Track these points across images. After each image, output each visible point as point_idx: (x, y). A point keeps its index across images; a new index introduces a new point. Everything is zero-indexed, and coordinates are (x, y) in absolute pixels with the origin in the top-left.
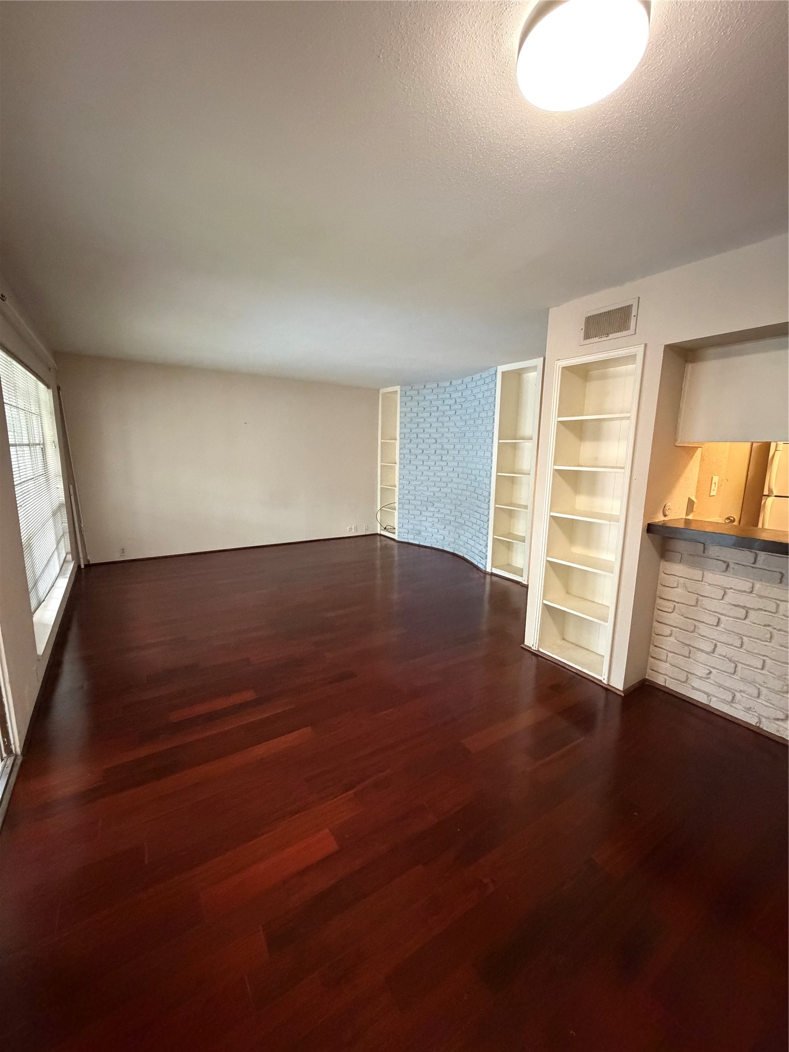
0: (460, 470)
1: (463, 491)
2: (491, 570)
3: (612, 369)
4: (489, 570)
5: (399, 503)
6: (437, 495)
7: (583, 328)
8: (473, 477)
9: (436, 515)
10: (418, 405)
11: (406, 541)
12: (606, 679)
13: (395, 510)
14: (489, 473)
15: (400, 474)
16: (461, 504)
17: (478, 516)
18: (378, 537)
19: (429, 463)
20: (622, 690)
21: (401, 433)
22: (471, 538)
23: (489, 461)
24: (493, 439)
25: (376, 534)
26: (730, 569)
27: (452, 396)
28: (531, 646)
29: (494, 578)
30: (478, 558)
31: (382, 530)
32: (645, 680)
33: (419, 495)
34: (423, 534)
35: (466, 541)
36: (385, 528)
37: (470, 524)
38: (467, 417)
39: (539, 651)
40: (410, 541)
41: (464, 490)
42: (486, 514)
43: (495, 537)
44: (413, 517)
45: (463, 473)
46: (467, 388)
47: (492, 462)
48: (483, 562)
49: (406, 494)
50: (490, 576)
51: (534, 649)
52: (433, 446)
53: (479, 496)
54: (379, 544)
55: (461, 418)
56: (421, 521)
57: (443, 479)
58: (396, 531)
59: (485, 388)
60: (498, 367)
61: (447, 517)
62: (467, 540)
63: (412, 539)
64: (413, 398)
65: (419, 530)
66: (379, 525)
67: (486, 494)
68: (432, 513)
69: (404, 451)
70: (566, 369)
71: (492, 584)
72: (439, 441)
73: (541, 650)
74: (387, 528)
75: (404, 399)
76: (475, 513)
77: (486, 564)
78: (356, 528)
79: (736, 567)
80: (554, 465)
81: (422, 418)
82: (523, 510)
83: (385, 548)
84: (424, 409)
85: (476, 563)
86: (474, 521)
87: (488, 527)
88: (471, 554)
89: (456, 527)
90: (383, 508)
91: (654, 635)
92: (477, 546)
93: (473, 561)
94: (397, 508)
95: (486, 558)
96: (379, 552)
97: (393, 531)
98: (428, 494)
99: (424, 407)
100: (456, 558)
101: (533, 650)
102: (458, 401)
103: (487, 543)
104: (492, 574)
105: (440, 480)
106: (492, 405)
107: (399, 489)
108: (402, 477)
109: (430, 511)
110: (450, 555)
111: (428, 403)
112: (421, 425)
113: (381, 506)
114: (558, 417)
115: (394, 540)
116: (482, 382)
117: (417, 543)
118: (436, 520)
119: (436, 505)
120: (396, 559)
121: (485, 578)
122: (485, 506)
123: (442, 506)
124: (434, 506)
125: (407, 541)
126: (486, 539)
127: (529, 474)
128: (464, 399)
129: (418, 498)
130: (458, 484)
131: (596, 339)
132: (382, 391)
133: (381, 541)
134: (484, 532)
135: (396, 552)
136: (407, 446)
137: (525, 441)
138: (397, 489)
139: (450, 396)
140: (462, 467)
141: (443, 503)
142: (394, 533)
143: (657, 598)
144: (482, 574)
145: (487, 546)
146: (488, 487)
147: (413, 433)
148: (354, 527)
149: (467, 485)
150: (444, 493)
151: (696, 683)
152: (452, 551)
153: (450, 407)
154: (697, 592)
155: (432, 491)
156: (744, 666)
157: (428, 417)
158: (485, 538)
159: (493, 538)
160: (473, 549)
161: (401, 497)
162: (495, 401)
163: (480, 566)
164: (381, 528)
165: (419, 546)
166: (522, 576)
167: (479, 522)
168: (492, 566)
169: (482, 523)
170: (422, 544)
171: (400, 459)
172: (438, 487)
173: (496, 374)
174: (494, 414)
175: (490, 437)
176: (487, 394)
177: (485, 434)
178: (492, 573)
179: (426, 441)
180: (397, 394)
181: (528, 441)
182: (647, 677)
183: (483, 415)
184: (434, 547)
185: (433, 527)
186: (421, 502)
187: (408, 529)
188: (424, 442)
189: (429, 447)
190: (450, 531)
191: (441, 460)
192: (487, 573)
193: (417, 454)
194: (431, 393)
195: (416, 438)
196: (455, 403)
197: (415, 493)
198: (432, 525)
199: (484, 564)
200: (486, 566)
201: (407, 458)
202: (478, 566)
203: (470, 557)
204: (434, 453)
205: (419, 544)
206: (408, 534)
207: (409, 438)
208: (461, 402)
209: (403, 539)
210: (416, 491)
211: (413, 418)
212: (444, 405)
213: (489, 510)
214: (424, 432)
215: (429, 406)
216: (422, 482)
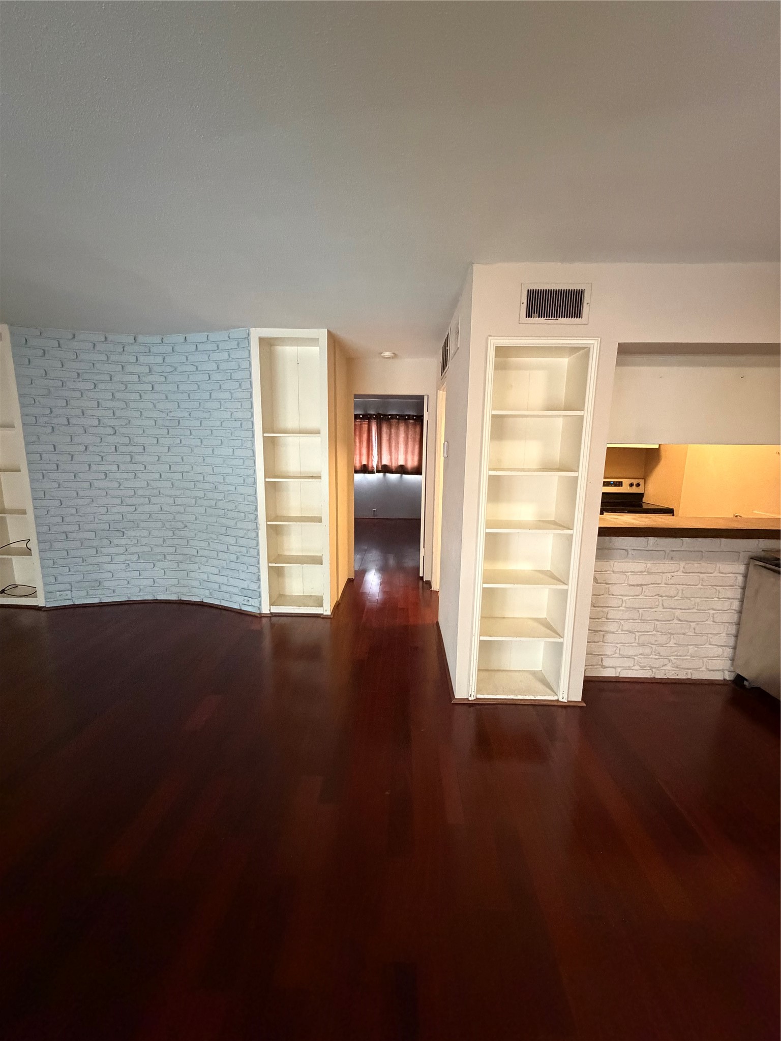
0: (176, 476)
1: (187, 507)
2: (270, 610)
3: (513, 359)
4: (265, 611)
5: (39, 542)
6: (129, 517)
7: (525, 302)
9: (132, 550)
10: (63, 366)
11: (69, 603)
12: (566, 697)
13: (32, 554)
14: (249, 480)
15: (34, 490)
17: (231, 540)
19: (103, 468)
20: (581, 700)
21: (24, 415)
22: (217, 573)
23: (249, 461)
24: (252, 432)
26: (630, 555)
27: (141, 361)
28: (467, 697)
30: (240, 599)
33: (91, 522)
34: (106, 584)
35: (206, 578)
36: (3, 592)
37: (211, 554)
38: (182, 397)
39: (477, 699)
40: (79, 602)
41: (190, 506)
42: (250, 536)
43: (269, 565)
44: (79, 560)
46: (173, 351)
47: (253, 463)
48: (253, 602)
49: (56, 524)
50: (268, 618)
51: (472, 699)
52: (110, 439)
56: (98, 564)
57: (140, 492)
58: (39, 591)
59: (220, 355)
60: (251, 329)
61: (157, 550)
62: (208, 577)
63: (83, 598)
64: (47, 353)
65: (96, 580)
67: (246, 508)
68: (124, 548)
69: (37, 448)
71: (272, 626)
72: (121, 430)
73: (479, 697)
75: (26, 352)
77: (260, 605)
79: (634, 553)
80: (489, 470)
81: (74, 390)
84: (79, 375)
85: (235, 606)
86: (221, 547)
87: (258, 554)
88: (220, 595)
89: (179, 562)
92: (235, 582)
93: (226, 604)
94: (36, 551)
95: (260, 596)
97: (27, 593)
98: (108, 518)
100: (185, 606)
102: (156, 369)
103: (259, 576)
105: (133, 494)
106: (245, 383)
107: (37, 517)
108: (40, 495)
109: (118, 546)
110: (171, 605)
111: (85, 366)
112: (73, 403)
115: (37, 608)
116: (210, 346)
117: (96, 601)
118: (134, 558)
119: (129, 533)
121: (261, 624)
122: (247, 525)
123: (144, 533)
124: (125, 537)
125: (71, 603)
126: (255, 571)
127: (320, 478)
128: (169, 369)
129: (85, 527)
130: (174, 497)
131: (542, 320)
134: (249, 560)
135: (45, 626)
136: (45, 438)
137: (289, 435)
138: (31, 517)
139: (137, 360)
140: (180, 472)
141: (146, 529)
142: (35, 596)
144: (254, 621)
145: (258, 579)
146: (251, 498)
147: (58, 416)
149: (196, 498)
150: (143, 513)
151: (608, 662)
152: (173, 597)
153: (139, 377)
154: (605, 582)
155: (118, 513)
156: (640, 634)
157: (88, 390)
158: (251, 569)
159: (268, 567)
161: (44, 529)
162: (251, 378)
163: (247, 609)
166: (321, 607)
167: (234, 549)
168: (272, 604)
169: (242, 549)
171: (30, 463)
172: (129, 505)
173: (248, 339)
174: (251, 396)
175: (245, 428)
176: (227, 366)
177: (232, 424)
178: (271, 613)
179: (91, 430)
180: (2, 340)
185: (127, 570)
186: (94, 533)
187: (69, 583)
188: (86, 432)
189: (100, 441)
190: (166, 569)
191: (131, 461)
192: (264, 615)
193: (72, 453)
194: (92, 348)
195: (66, 425)
196: (150, 372)
197: (77, 519)
198: (126, 566)
199: (257, 605)
200: (260, 607)
201: (50, 461)
202: (242, 609)
203: (219, 601)
204: (114, 451)
205: (102, 603)
206: (72, 591)
207: (48, 423)
208: (163, 372)
209: (60, 602)
210: (78, 516)
211: (52, 389)
212: (123, 373)
213: (257, 531)
214: (83, 415)
215: (90, 371)
216: (92, 499)
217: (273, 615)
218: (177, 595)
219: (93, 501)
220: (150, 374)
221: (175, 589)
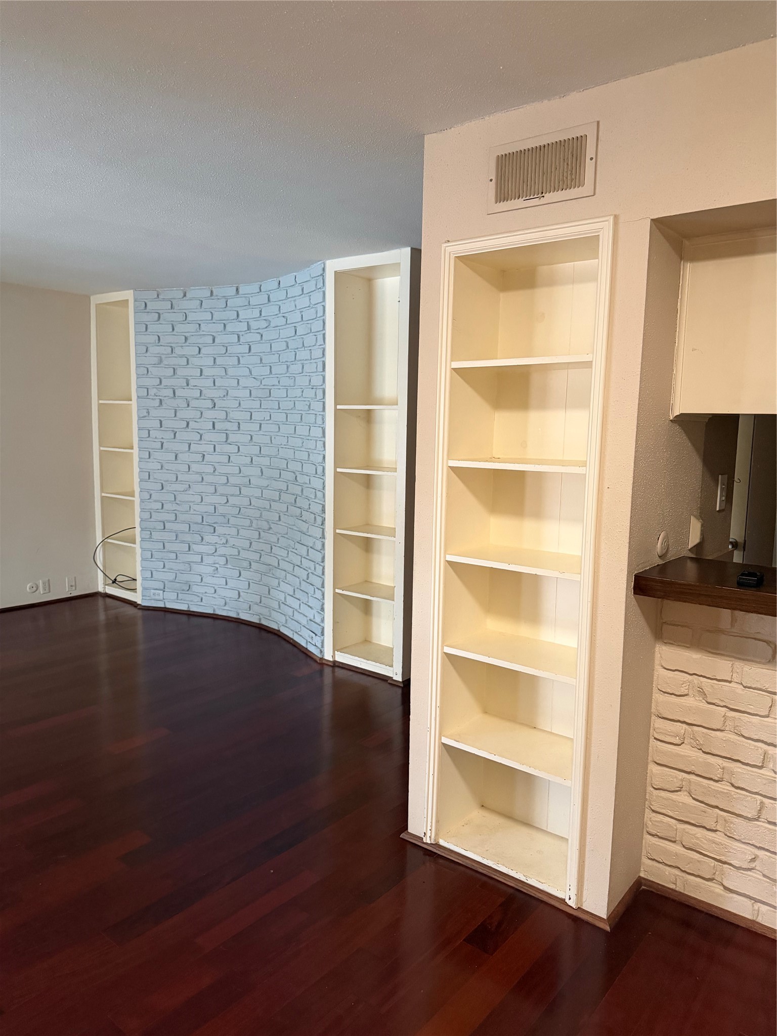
0: (265, 461)
1: (273, 503)
2: (333, 656)
4: (328, 656)
5: (142, 530)
6: (221, 510)
7: (494, 178)
8: (290, 476)
9: (221, 551)
10: (173, 330)
11: (161, 605)
12: (574, 897)
13: (135, 543)
14: (320, 469)
15: (141, 471)
16: (270, 528)
17: (303, 551)
18: (100, 601)
19: (201, 448)
20: (605, 917)
21: (139, 387)
22: (292, 593)
23: (320, 444)
24: (324, 403)
25: (95, 595)
27: (241, 317)
28: (422, 836)
29: (340, 673)
30: (306, 633)
31: (108, 585)
32: (640, 882)
33: (186, 512)
34: (195, 588)
35: (283, 600)
36: (114, 581)
37: (289, 567)
38: (274, 358)
39: (437, 845)
40: (169, 605)
41: (274, 501)
42: (319, 547)
43: (337, 591)
44: (173, 556)
45: (270, 467)
46: (269, 300)
47: (324, 446)
48: (317, 640)
49: (157, 511)
50: (331, 669)
51: (429, 842)
52: (209, 414)
53: (304, 513)
54: (102, 617)
55: (261, 360)
56: (189, 563)
57: (232, 480)
58: (139, 585)
59: (303, 302)
60: (328, 262)
61: (244, 554)
62: (285, 598)
63: (173, 601)
64: (162, 316)
65: (187, 583)
66: (100, 575)
67: (317, 509)
68: (212, 547)
69: (147, 424)
70: (464, 260)
71: (337, 684)
72: (219, 403)
73: (442, 843)
74: (119, 579)
75: (145, 318)
76: (297, 545)
77: (323, 646)
78: (48, 585)
80: (449, 458)
81: (182, 356)
82: (387, 538)
83: (116, 624)
84: (186, 339)
85: (303, 643)
86: (296, 559)
87: (323, 573)
88: (292, 624)
89: (262, 574)
90: (109, 541)
91: (652, 789)
92: (304, 609)
93: (297, 638)
94: (138, 539)
95: (323, 633)
96: (103, 636)
97: (131, 585)
98: (202, 508)
99: (187, 335)
100: (264, 634)
101: (426, 844)
102: (254, 325)
103: (323, 604)
104: (336, 665)
105: (225, 481)
106: (320, 337)
107: (142, 501)
108: (146, 476)
109: (209, 544)
110: (253, 629)
111: (192, 328)
112: (180, 372)
113: (103, 536)
114: (452, 360)
115: (133, 604)
116: (296, 291)
117: (184, 607)
118: (222, 561)
119: (219, 530)
120: (141, 647)
121: (321, 672)
122: (317, 533)
123: (234, 531)
124: (216, 534)
125: (163, 606)
126: (320, 597)
128: (265, 324)
129: (181, 517)
130: (262, 488)
131: (519, 203)
132: (96, 300)
133: (106, 609)
134: (317, 581)
135: (140, 627)
136: (153, 413)
138: (137, 500)
139: (238, 315)
140: (268, 456)
141: (235, 526)
142: (134, 590)
143: (653, 717)
144: (317, 667)
145: (323, 609)
146: (319, 494)
147: (166, 387)
148: (44, 583)
149: (280, 491)
150: (234, 506)
151: (733, 880)
152: (255, 619)
153: (239, 337)
154: (724, 704)
155: (211, 504)
157: (193, 356)
158: (318, 594)
159: (335, 594)
160: (297, 616)
161: (147, 515)
162: (324, 328)
163: (312, 649)
164: (105, 580)
165: (190, 614)
166: (392, 666)
167: (306, 563)
168: (335, 649)
169: (312, 565)
170: (194, 609)
171: (141, 440)
172: (222, 495)
173: (323, 275)
175: (318, 398)
176: (309, 314)
177: (309, 393)
178: (335, 662)
179: (193, 403)
180: (128, 307)
181: (390, 407)
182: (642, 875)
183: (303, 355)
184: (220, 614)
185: (215, 575)
186: (188, 525)
187: (163, 582)
188: (188, 405)
189: (200, 416)
190: (251, 581)
191: (226, 442)
192: (326, 663)
193: (175, 430)
194: (199, 307)
195: (171, 398)
196: (248, 330)
197: (175, 507)
198: (214, 571)
199: (319, 645)
200: (322, 649)
201: (156, 438)
202: (308, 649)
203: (292, 632)
204: (211, 428)
205: (189, 611)
206: (164, 591)
207: (157, 396)
208: (259, 329)
209: (153, 601)
210: (176, 503)
211: (163, 357)
212: (225, 333)
213: (323, 540)
214: (188, 385)
215: (196, 334)
216: (189, 485)
217: (337, 664)
218: (258, 617)
219: (190, 487)
220: (248, 332)
221: (256, 608)
